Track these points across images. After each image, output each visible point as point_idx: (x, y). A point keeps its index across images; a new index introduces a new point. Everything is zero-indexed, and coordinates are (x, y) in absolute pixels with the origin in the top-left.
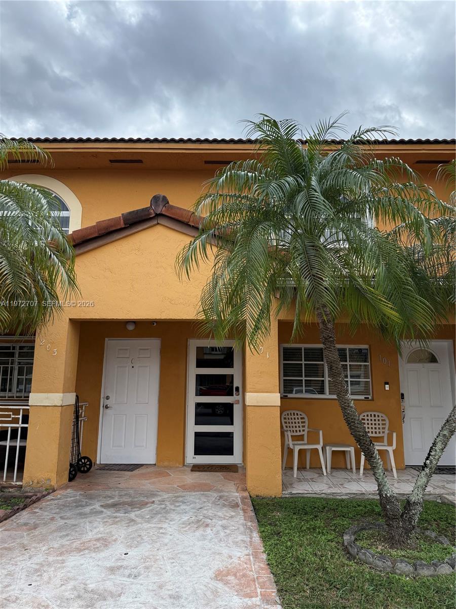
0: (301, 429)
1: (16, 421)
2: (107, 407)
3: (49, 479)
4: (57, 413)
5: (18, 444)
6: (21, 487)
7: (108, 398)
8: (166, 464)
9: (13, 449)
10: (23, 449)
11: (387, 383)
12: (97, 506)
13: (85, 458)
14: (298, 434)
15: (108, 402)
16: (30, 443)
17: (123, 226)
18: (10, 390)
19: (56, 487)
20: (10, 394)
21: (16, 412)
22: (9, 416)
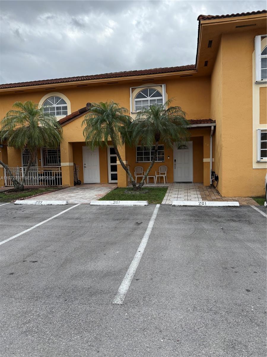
0: (141, 172)
1: (58, 170)
2: (85, 167)
3: (68, 184)
4: (68, 168)
5: (60, 177)
6: (62, 186)
7: (85, 164)
8: (103, 182)
9: (59, 178)
10: (61, 178)
11: (169, 157)
12: (79, 189)
13: (79, 181)
14: (140, 173)
15: (85, 166)
16: (62, 177)
17: (79, 114)
18: (57, 163)
19: (70, 186)
20: (57, 164)
21: (58, 168)
22: (56, 169)
